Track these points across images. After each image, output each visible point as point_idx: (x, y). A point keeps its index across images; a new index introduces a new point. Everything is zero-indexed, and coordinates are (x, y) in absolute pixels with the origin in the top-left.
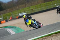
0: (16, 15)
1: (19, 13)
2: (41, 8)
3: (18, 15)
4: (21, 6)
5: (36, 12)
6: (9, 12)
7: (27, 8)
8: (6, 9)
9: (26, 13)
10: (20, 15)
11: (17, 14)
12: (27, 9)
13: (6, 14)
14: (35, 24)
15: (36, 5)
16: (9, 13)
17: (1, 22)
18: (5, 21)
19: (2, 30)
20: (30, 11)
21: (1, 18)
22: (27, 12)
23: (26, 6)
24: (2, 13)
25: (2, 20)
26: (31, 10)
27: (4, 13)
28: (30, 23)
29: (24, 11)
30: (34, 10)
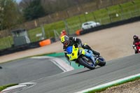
0: (76, 26)
1: (81, 22)
2: (133, 11)
3: (81, 26)
4: (87, 6)
5: (121, 19)
6: (59, 20)
7: (101, 10)
8: (52, 13)
9: (98, 23)
10: (85, 27)
11: (79, 25)
12: (102, 13)
13: (53, 24)
14: (89, 58)
15: (121, 5)
16: (58, 23)
17: (40, 43)
18: (49, 41)
19: (42, 62)
20: (109, 17)
21: (41, 35)
22: (100, 20)
23: (99, 7)
24: (43, 23)
25: (43, 39)
26: (110, 15)
27: (48, 22)
28: (76, 56)
29: (95, 18)
30: (117, 15)
